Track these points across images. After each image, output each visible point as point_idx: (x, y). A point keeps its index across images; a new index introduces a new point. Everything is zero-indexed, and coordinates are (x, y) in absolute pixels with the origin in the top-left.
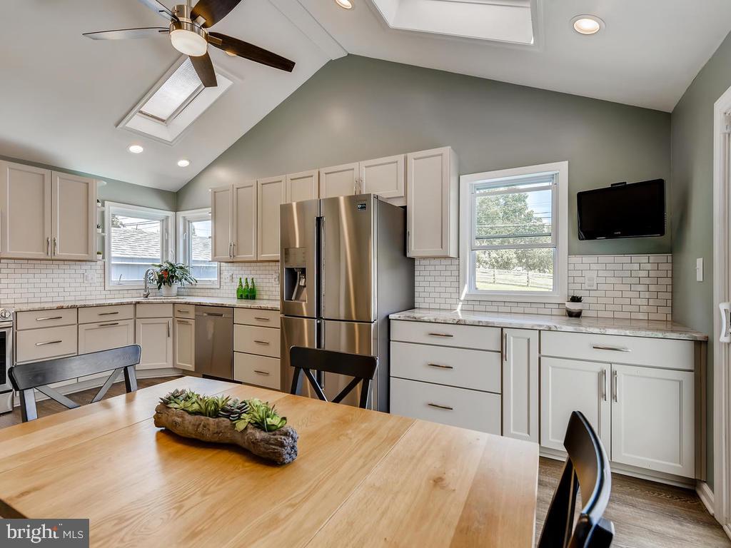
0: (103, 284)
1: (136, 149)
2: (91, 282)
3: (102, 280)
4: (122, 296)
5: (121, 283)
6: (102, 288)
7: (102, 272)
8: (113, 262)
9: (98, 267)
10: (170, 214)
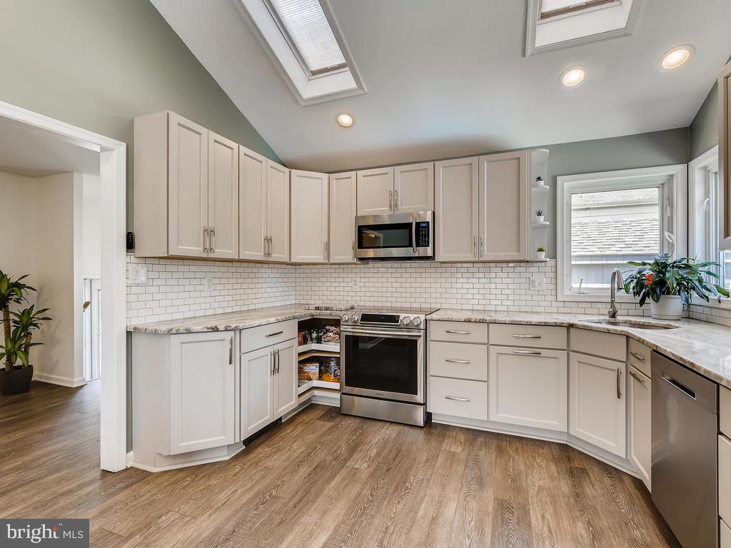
0: (554, 292)
1: (574, 77)
2: (538, 289)
3: (553, 286)
4: (582, 311)
5: (582, 291)
6: (553, 298)
7: (552, 275)
8: (573, 263)
9: (548, 269)
10: (677, 170)
